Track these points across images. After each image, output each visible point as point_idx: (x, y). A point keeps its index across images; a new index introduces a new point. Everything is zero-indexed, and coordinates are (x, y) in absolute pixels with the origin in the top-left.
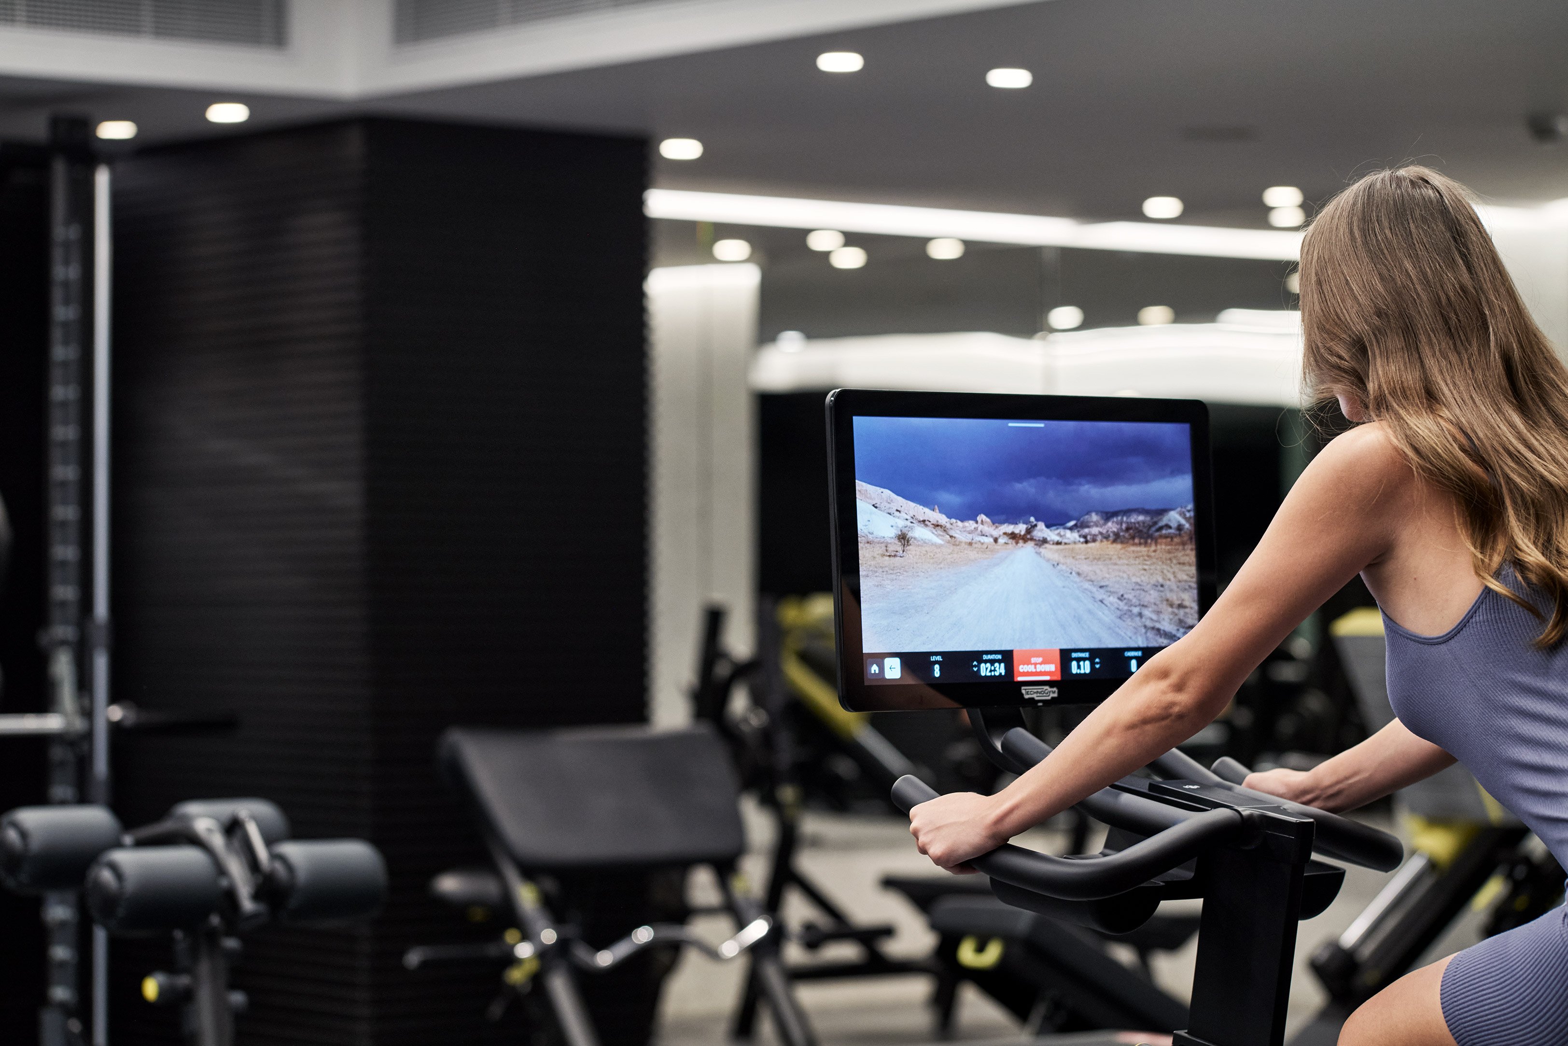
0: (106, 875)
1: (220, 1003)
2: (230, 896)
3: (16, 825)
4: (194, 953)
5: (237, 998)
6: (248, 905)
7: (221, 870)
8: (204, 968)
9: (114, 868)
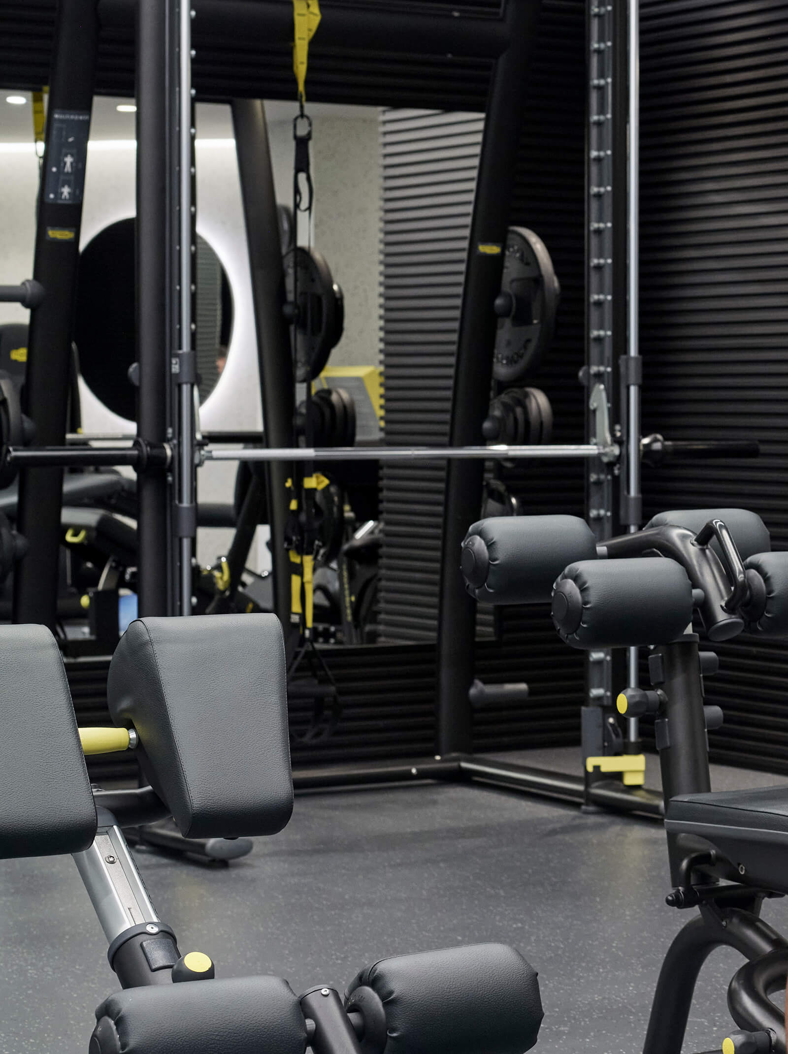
0: (570, 586)
1: (694, 716)
2: (704, 606)
3: (481, 533)
4: (669, 666)
5: (714, 711)
6: (722, 617)
7: (694, 582)
8: (678, 681)
9: (576, 578)
